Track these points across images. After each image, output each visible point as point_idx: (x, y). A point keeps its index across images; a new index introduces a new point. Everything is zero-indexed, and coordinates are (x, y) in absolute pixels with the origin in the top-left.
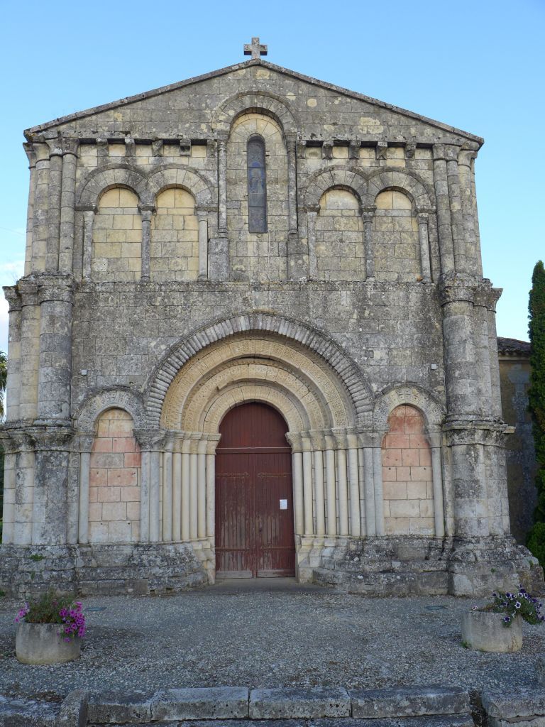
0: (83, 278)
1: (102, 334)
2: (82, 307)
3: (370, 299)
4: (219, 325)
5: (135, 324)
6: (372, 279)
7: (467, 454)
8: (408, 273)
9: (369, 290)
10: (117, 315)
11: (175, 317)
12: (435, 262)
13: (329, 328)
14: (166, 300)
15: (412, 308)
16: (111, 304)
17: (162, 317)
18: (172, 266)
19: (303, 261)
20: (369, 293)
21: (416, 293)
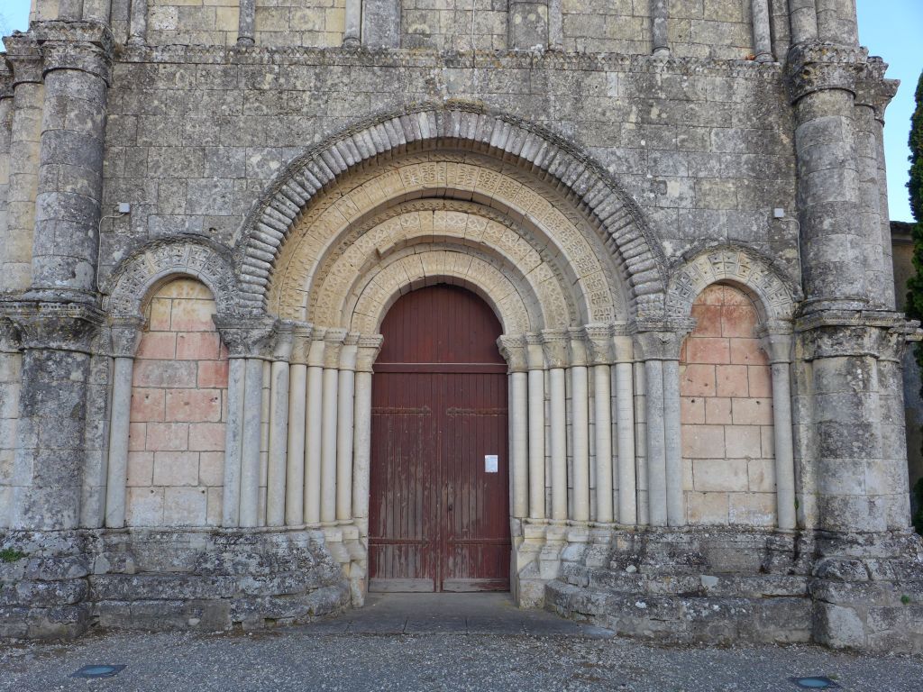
0: (129, 38)
1: (160, 139)
2: (125, 89)
3: (661, 88)
4: (380, 127)
5: (223, 122)
6: (664, 52)
7: (849, 373)
8: (729, 47)
9: (658, 71)
10: (190, 106)
11: (298, 111)
12: (780, 26)
13: (584, 139)
14: (282, 80)
15: (739, 106)
16: (180, 85)
17: (275, 111)
18: (296, 23)
19: (539, 17)
20: (658, 77)
21: (746, 79)
